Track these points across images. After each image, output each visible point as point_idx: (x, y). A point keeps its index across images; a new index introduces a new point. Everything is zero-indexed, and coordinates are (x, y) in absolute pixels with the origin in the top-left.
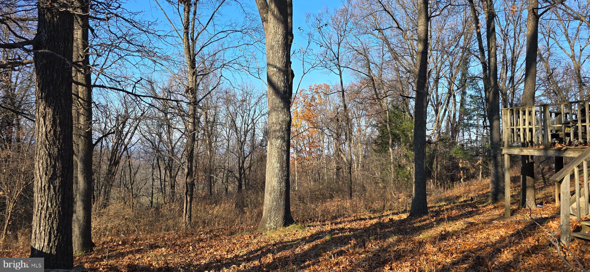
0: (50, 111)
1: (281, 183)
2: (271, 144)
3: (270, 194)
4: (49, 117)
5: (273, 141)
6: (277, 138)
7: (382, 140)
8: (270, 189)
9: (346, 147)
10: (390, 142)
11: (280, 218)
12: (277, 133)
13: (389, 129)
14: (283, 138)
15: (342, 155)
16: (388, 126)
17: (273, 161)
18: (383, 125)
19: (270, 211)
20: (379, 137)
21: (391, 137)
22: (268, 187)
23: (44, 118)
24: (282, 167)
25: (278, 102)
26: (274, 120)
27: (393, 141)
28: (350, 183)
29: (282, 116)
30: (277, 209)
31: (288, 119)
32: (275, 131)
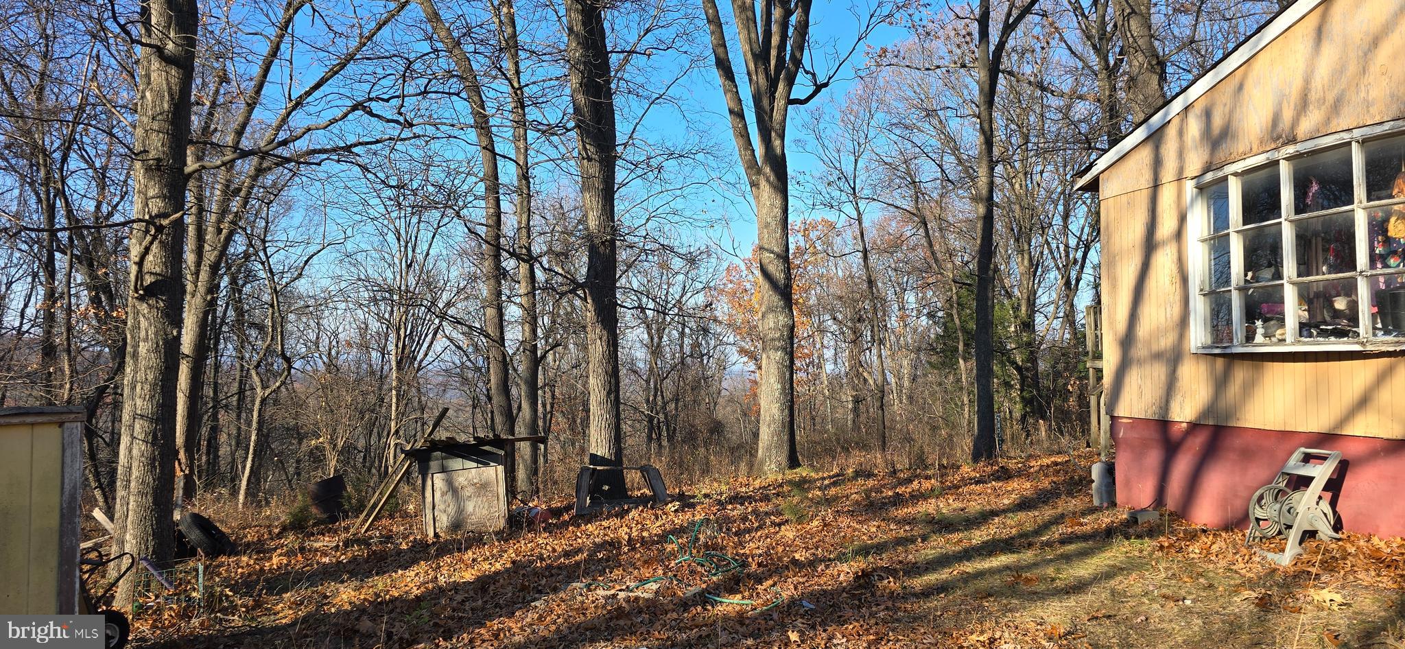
0: (605, 333)
1: (783, 411)
2: (768, 357)
3: (769, 426)
4: (605, 338)
5: (772, 353)
6: (777, 349)
7: (945, 344)
8: (768, 419)
9: (872, 357)
10: (961, 347)
11: (783, 458)
12: (777, 343)
13: (957, 321)
14: (784, 349)
15: (865, 374)
16: (956, 316)
17: (772, 381)
18: (947, 313)
19: (769, 449)
20: (938, 336)
21: (961, 338)
22: (765, 417)
23: (601, 339)
24: (784, 389)
25: (776, 299)
26: (772, 325)
27: (966, 345)
28: (881, 427)
29: (783, 319)
30: (779, 447)
31: (791, 322)
32: (773, 340)
